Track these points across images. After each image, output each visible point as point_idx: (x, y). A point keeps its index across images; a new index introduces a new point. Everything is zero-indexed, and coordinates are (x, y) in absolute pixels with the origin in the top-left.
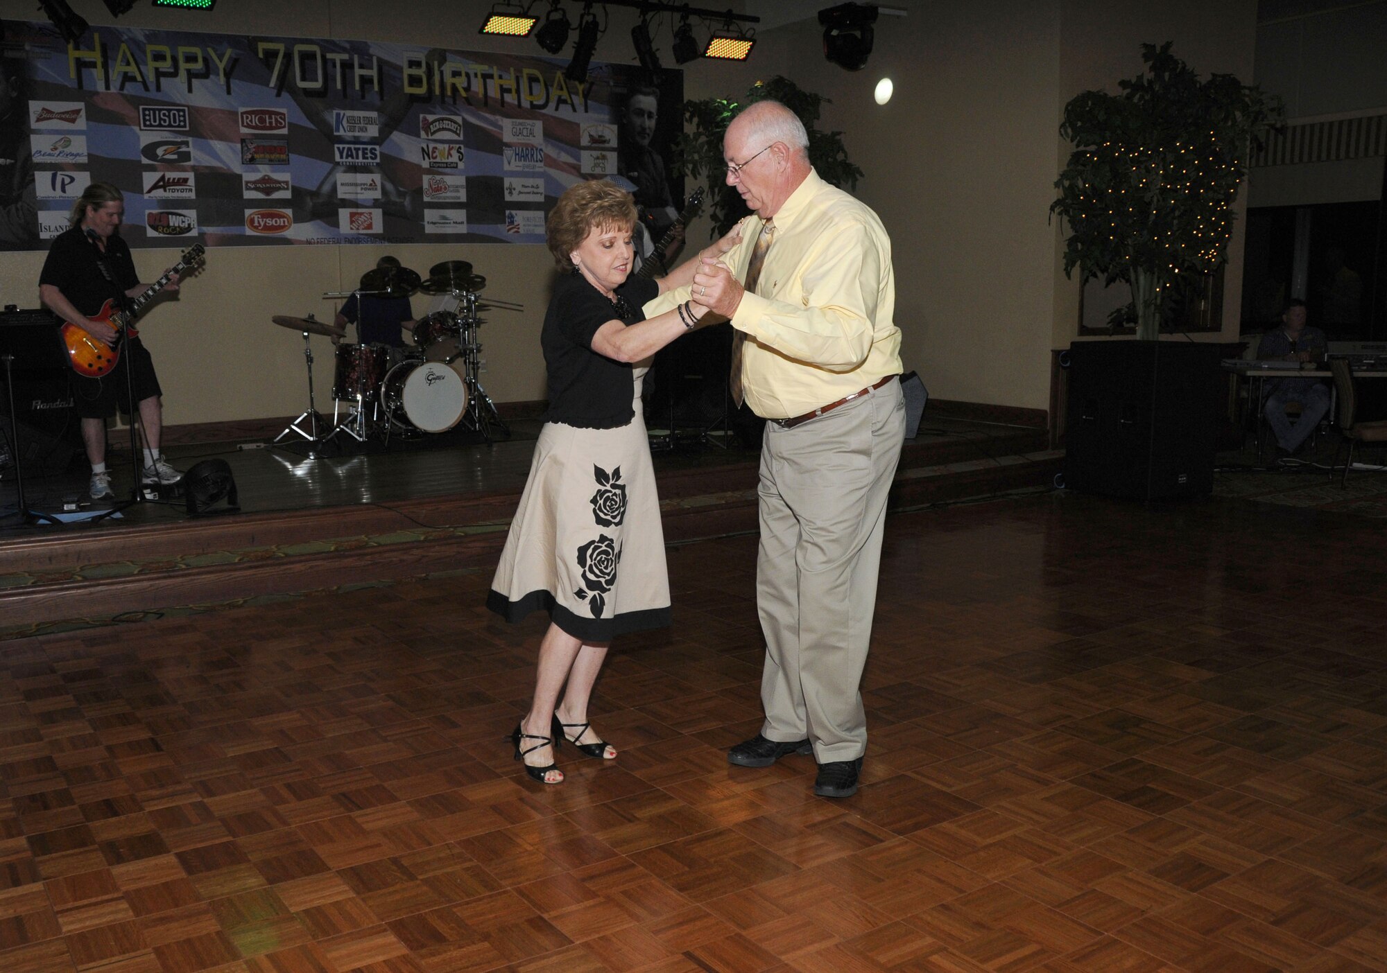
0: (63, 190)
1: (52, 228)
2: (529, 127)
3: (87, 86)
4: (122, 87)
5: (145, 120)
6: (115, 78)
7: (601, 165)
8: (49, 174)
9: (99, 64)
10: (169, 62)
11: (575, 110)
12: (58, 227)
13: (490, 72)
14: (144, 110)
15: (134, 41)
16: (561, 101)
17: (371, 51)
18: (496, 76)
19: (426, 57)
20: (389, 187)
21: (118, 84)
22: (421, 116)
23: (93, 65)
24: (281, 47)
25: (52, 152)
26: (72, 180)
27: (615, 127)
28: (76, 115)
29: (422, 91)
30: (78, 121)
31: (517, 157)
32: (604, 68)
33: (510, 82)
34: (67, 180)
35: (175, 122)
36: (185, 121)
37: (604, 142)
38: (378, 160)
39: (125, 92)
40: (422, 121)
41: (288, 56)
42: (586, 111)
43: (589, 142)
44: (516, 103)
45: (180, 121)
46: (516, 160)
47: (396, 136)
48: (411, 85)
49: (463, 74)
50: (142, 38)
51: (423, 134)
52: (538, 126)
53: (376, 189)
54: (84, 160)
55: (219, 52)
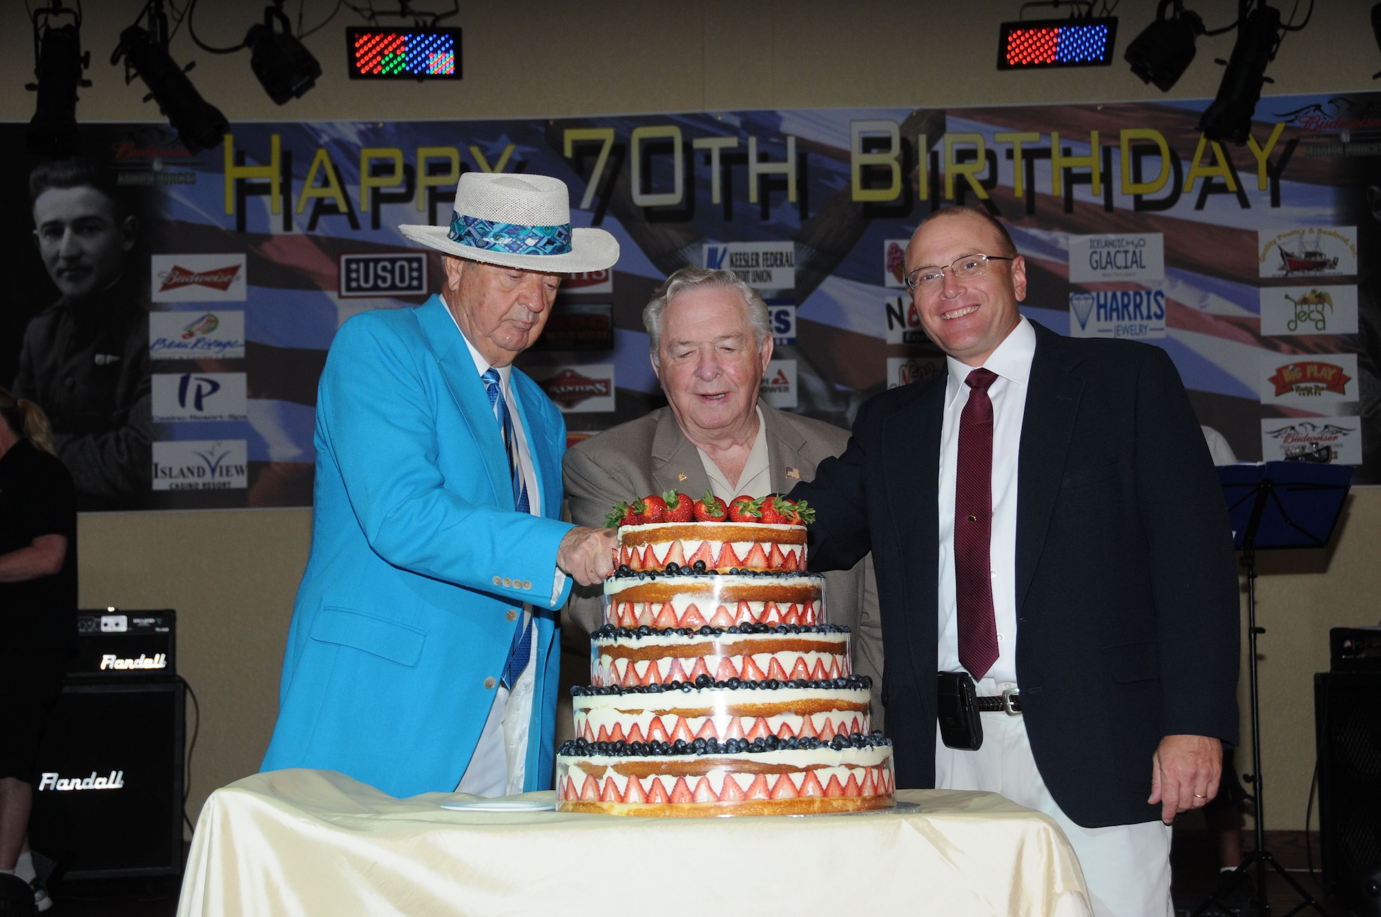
0: (199, 406)
1: (176, 472)
2: (1131, 248)
3: (252, 227)
4: (313, 225)
5: (349, 280)
6: (302, 208)
7: (1313, 316)
8: (176, 379)
9: (276, 188)
10: (399, 175)
11: (1245, 203)
12: (185, 471)
13: (1044, 144)
14: (349, 262)
15: (340, 144)
16: (1210, 187)
17: (785, 127)
18: (1056, 152)
19: (902, 128)
20: (815, 384)
21: (306, 221)
22: (888, 244)
23: (265, 189)
24: (607, 136)
25: (183, 341)
26: (215, 387)
27: (1351, 232)
28: (229, 277)
29: (892, 194)
30: (232, 286)
31: (1102, 311)
32: (1326, 108)
33: (1088, 160)
34: (206, 388)
35: (402, 280)
36: (420, 279)
37: (1323, 265)
38: (792, 333)
39: (318, 232)
40: (890, 253)
41: (620, 151)
42: (1276, 202)
43: (1282, 269)
44: (1101, 201)
45: (411, 279)
46: (1099, 319)
47: (832, 286)
48: (866, 184)
49: (981, 154)
50: (352, 137)
51: (890, 279)
52: (1153, 245)
53: (787, 389)
54: (239, 352)
55: (489, 153)
